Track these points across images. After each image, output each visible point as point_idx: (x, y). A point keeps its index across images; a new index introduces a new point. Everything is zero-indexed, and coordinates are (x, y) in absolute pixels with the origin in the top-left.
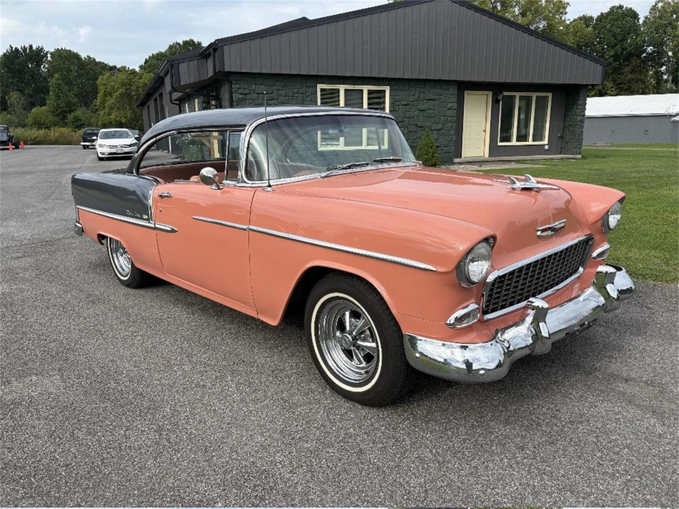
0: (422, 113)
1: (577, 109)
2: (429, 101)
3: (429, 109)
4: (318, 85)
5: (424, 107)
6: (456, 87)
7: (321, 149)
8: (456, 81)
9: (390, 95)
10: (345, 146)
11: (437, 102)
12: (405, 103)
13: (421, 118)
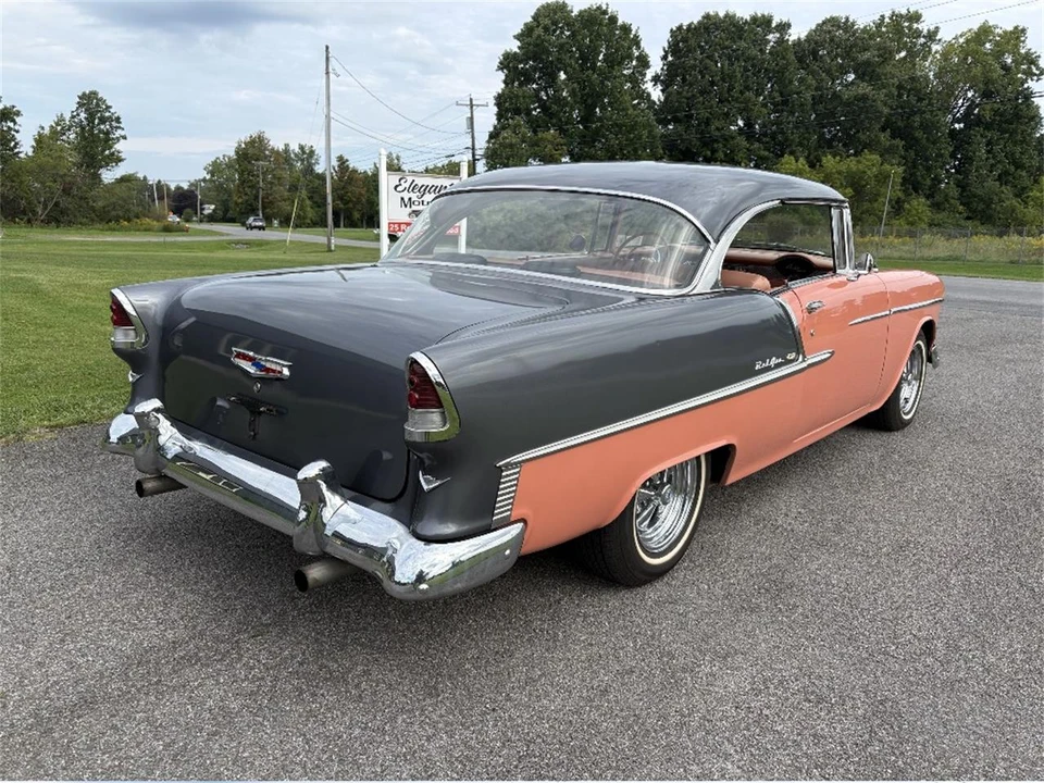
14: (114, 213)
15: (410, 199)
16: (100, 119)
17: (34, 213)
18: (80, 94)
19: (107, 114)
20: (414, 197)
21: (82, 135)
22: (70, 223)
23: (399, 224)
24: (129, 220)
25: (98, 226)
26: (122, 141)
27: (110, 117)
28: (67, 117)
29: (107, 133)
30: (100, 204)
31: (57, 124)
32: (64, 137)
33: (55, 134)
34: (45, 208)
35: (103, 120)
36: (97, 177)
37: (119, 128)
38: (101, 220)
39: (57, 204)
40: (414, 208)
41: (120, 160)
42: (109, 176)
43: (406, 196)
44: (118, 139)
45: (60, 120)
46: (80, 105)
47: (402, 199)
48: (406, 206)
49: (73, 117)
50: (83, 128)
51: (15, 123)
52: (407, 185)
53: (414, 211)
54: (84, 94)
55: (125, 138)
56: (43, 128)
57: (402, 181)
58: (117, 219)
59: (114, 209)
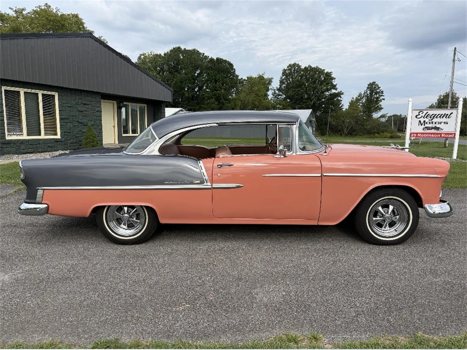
0: (81, 113)
1: (161, 115)
2: (85, 106)
3: (85, 111)
4: (3, 87)
5: (82, 109)
6: (100, 97)
7: (8, 138)
8: (99, 93)
9: (59, 99)
10: (28, 136)
11: (90, 106)
12: (69, 105)
13: (81, 117)
14: (373, 131)
15: (424, 121)
16: (375, 93)
17: (343, 131)
18: (369, 83)
19: (378, 90)
20: (427, 120)
21: (367, 100)
22: (356, 135)
23: (417, 134)
24: (378, 133)
25: (366, 136)
26: (383, 101)
27: (379, 92)
28: (363, 93)
29: (377, 98)
30: (369, 127)
31: (359, 96)
32: (361, 101)
33: (357, 100)
34: (347, 129)
35: (376, 93)
36: (370, 116)
37: (382, 95)
38: (368, 134)
39: (352, 128)
40: (426, 125)
41: (381, 108)
42: (375, 115)
43: (422, 120)
44: (381, 100)
45: (360, 95)
46: (368, 88)
47: (420, 121)
48: (422, 125)
49: (365, 93)
50: (368, 97)
51: (341, 97)
52: (423, 115)
53: (426, 127)
54: (370, 83)
55: (384, 99)
56: (353, 98)
57: (420, 113)
58: (374, 133)
59: (373, 129)
